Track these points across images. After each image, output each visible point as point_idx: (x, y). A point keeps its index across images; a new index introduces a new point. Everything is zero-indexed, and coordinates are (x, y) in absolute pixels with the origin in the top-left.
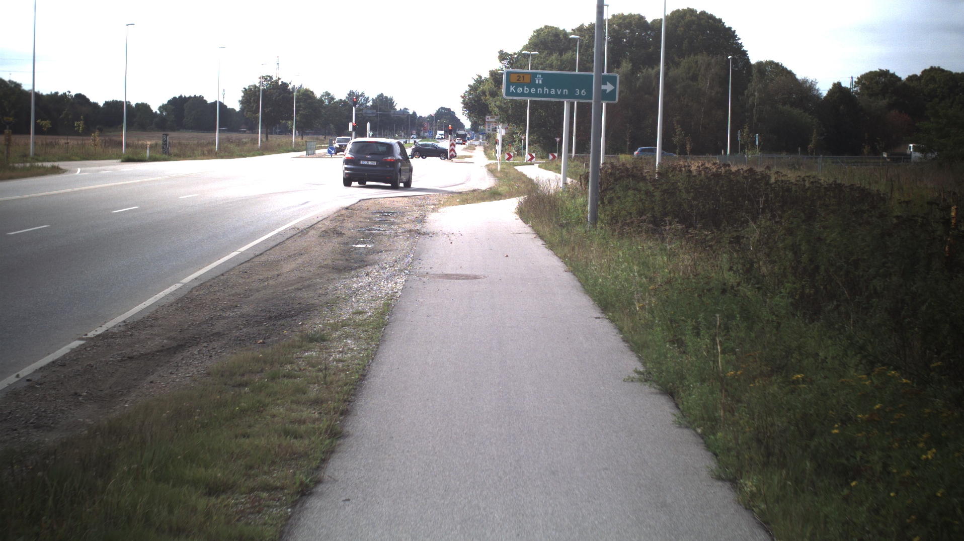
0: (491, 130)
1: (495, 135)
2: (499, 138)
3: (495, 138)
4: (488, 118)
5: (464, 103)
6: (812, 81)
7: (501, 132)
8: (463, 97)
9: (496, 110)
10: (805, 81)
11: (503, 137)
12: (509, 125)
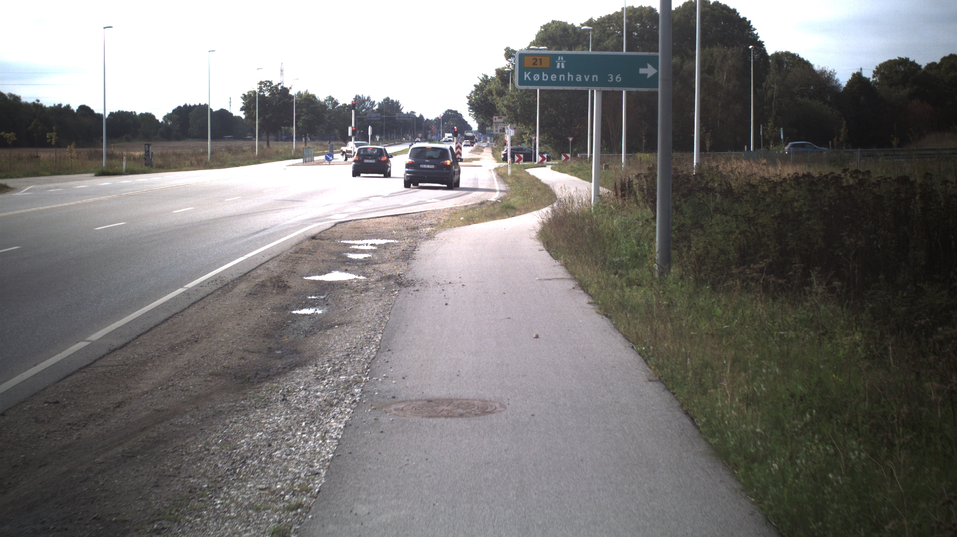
0: (499, 131)
1: (503, 136)
2: (508, 138)
3: (503, 139)
4: (496, 119)
5: (470, 103)
6: (831, 72)
7: (509, 134)
8: (468, 98)
9: (504, 110)
10: (823, 72)
11: (512, 138)
12: (517, 125)
